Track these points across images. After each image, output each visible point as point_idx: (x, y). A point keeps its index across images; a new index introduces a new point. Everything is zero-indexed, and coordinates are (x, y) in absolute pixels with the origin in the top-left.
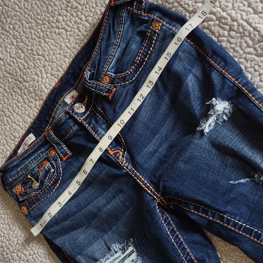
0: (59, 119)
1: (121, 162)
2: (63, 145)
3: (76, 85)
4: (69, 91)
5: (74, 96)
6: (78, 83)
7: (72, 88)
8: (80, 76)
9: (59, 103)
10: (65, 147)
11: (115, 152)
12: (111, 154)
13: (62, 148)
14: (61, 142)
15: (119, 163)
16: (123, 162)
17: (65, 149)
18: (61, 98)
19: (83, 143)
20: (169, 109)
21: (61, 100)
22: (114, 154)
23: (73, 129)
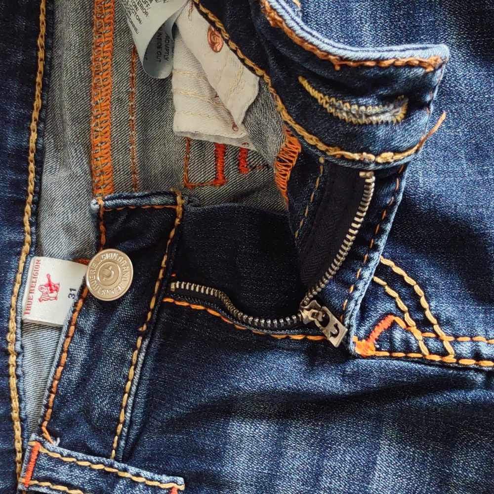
0: (65, 355)
1: (431, 353)
2: (125, 470)
3: (28, 238)
4: (19, 276)
5: (54, 281)
6: (31, 225)
7: (23, 257)
8: (31, 187)
9: (11, 348)
10: (138, 475)
11: (375, 335)
13: (127, 486)
14: (111, 466)
15: (431, 363)
16: (443, 347)
17: (143, 483)
18: (8, 322)
19: (209, 391)
20: (481, 20)
21: (11, 330)
22: (381, 346)
23: (134, 362)
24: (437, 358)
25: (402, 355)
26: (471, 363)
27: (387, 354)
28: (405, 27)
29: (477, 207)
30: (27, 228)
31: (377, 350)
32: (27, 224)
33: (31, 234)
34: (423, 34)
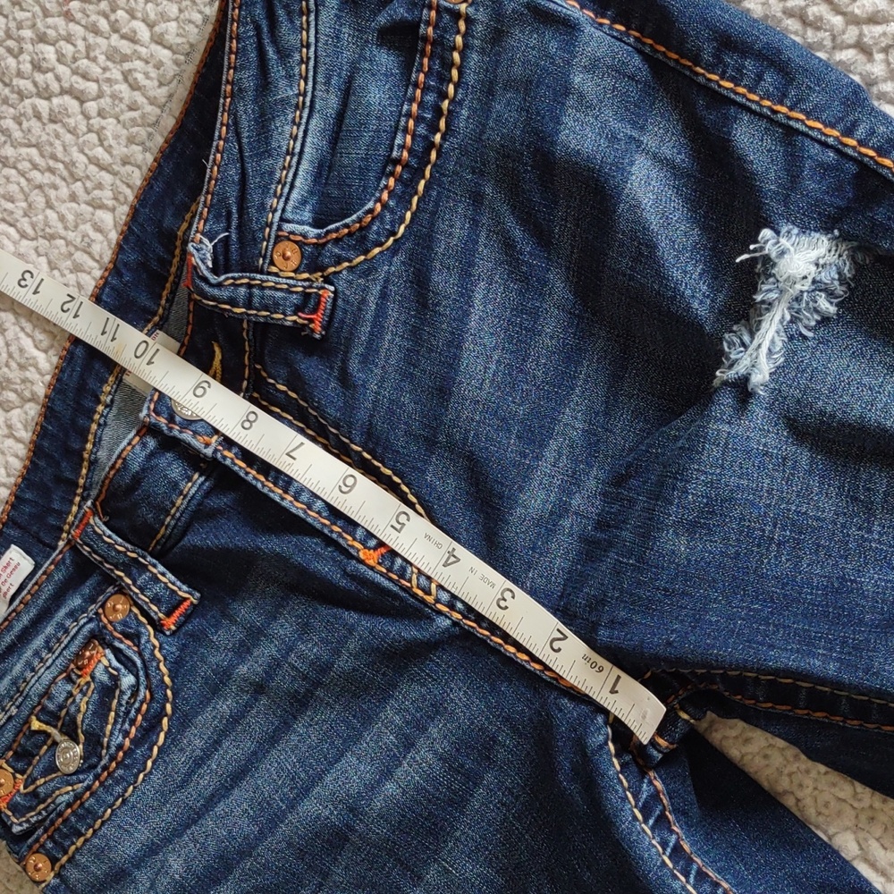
0: (120, 461)
1: (418, 587)
2: (155, 566)
3: (161, 311)
6: (167, 301)
7: (150, 326)
8: (173, 270)
9: (103, 398)
10: (163, 574)
11: (384, 550)
12: (371, 562)
13: (151, 579)
14: (144, 558)
15: (414, 596)
16: (430, 588)
17: (165, 583)
18: (110, 374)
19: (238, 540)
20: (578, 324)
21: (109, 382)
22: (383, 562)
23: (185, 492)
24: (420, 593)
25: (395, 577)
26: (445, 609)
27: (385, 571)
28: (513, 300)
29: (502, 484)
30: (163, 302)
31: (379, 563)
32: (164, 298)
33: (164, 309)
34: (526, 314)
